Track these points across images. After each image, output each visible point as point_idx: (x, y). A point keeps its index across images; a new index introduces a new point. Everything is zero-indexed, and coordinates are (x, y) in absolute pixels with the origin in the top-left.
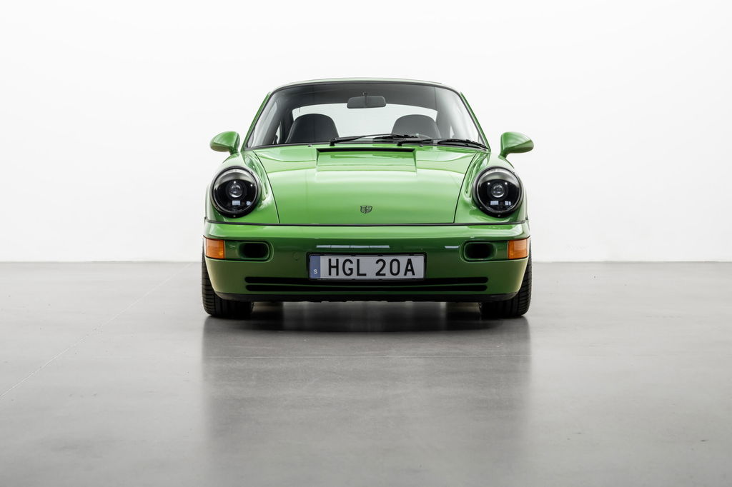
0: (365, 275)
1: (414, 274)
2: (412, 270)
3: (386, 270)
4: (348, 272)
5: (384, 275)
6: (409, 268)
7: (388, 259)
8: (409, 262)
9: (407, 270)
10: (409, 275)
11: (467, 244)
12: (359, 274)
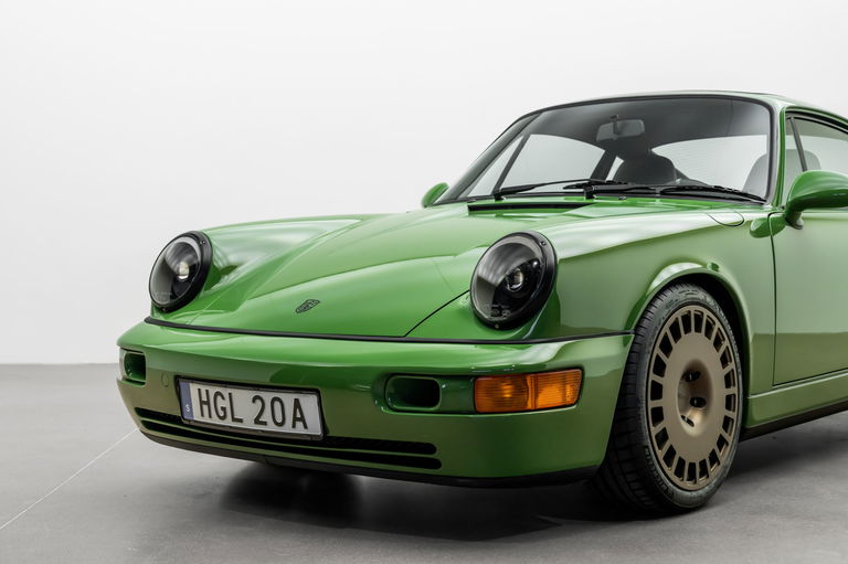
0: (241, 421)
1: (306, 427)
2: (302, 419)
3: (267, 417)
4: (222, 414)
5: (265, 423)
6: (299, 416)
7: (268, 396)
8: (297, 404)
9: (295, 419)
10: (300, 429)
11: (393, 378)
12: (234, 420)
